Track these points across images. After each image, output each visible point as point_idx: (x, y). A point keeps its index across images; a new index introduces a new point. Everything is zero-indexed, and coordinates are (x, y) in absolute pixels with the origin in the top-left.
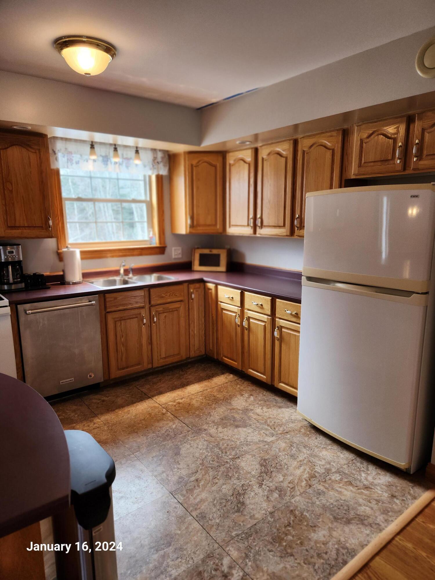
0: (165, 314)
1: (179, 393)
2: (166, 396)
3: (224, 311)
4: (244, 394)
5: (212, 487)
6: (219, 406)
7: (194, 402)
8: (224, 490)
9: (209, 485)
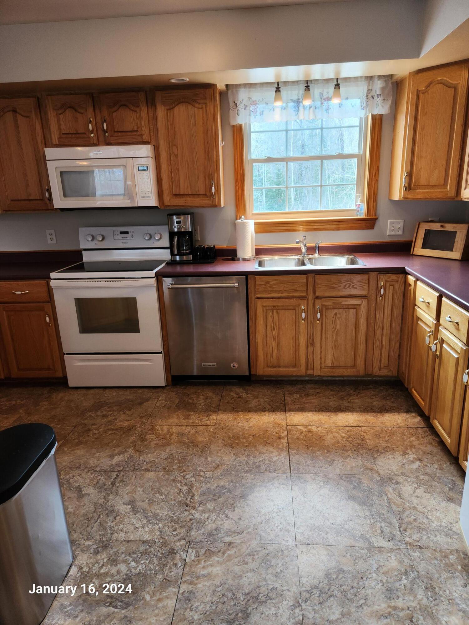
0: (336, 311)
1: (323, 417)
2: (304, 416)
3: (419, 322)
4: (410, 453)
5: (237, 565)
6: (356, 457)
7: (329, 437)
8: (245, 579)
9: (236, 560)
